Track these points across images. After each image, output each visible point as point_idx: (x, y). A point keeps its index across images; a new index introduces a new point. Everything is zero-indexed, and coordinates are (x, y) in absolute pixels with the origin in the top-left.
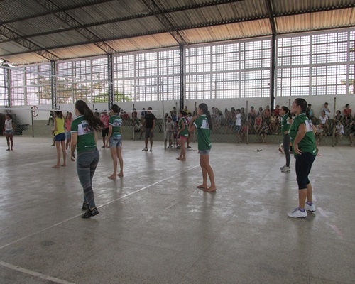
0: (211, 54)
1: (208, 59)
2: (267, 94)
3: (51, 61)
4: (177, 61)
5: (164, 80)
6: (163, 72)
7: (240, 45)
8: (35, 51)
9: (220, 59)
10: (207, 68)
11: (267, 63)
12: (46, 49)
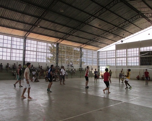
2: (21, 59)
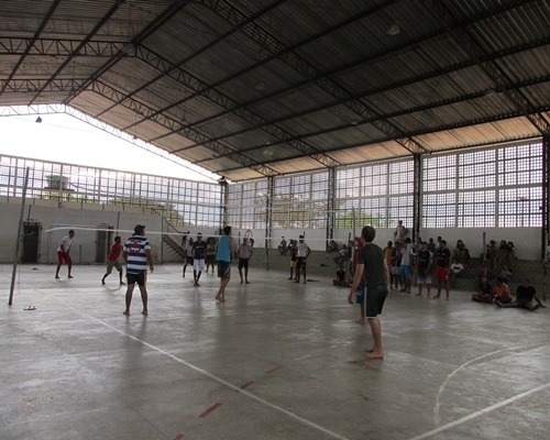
0: (458, 166)
1: (453, 172)
3: (268, 177)
6: (395, 189)
7: (497, 152)
9: (468, 172)
10: (452, 185)
11: (539, 177)
12: (262, 163)
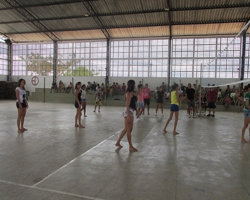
0: (194, 45)
3: (54, 41)
4: (167, 48)
5: (154, 62)
6: (154, 55)
7: (217, 40)
8: (44, 32)
9: (200, 48)
10: (190, 55)
11: (237, 54)
12: (51, 31)
